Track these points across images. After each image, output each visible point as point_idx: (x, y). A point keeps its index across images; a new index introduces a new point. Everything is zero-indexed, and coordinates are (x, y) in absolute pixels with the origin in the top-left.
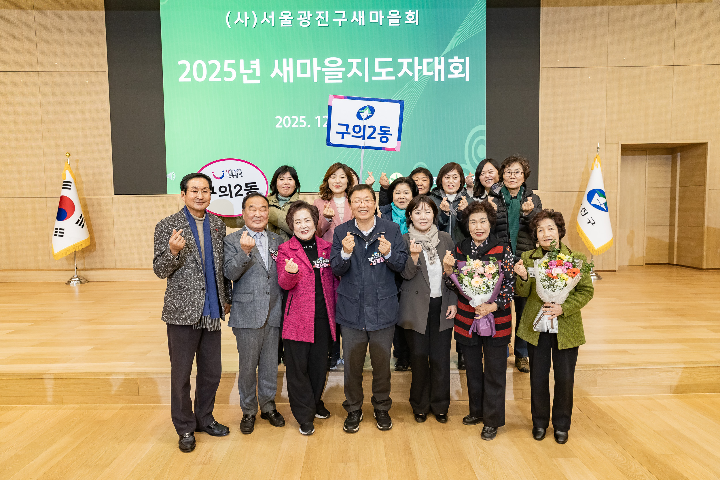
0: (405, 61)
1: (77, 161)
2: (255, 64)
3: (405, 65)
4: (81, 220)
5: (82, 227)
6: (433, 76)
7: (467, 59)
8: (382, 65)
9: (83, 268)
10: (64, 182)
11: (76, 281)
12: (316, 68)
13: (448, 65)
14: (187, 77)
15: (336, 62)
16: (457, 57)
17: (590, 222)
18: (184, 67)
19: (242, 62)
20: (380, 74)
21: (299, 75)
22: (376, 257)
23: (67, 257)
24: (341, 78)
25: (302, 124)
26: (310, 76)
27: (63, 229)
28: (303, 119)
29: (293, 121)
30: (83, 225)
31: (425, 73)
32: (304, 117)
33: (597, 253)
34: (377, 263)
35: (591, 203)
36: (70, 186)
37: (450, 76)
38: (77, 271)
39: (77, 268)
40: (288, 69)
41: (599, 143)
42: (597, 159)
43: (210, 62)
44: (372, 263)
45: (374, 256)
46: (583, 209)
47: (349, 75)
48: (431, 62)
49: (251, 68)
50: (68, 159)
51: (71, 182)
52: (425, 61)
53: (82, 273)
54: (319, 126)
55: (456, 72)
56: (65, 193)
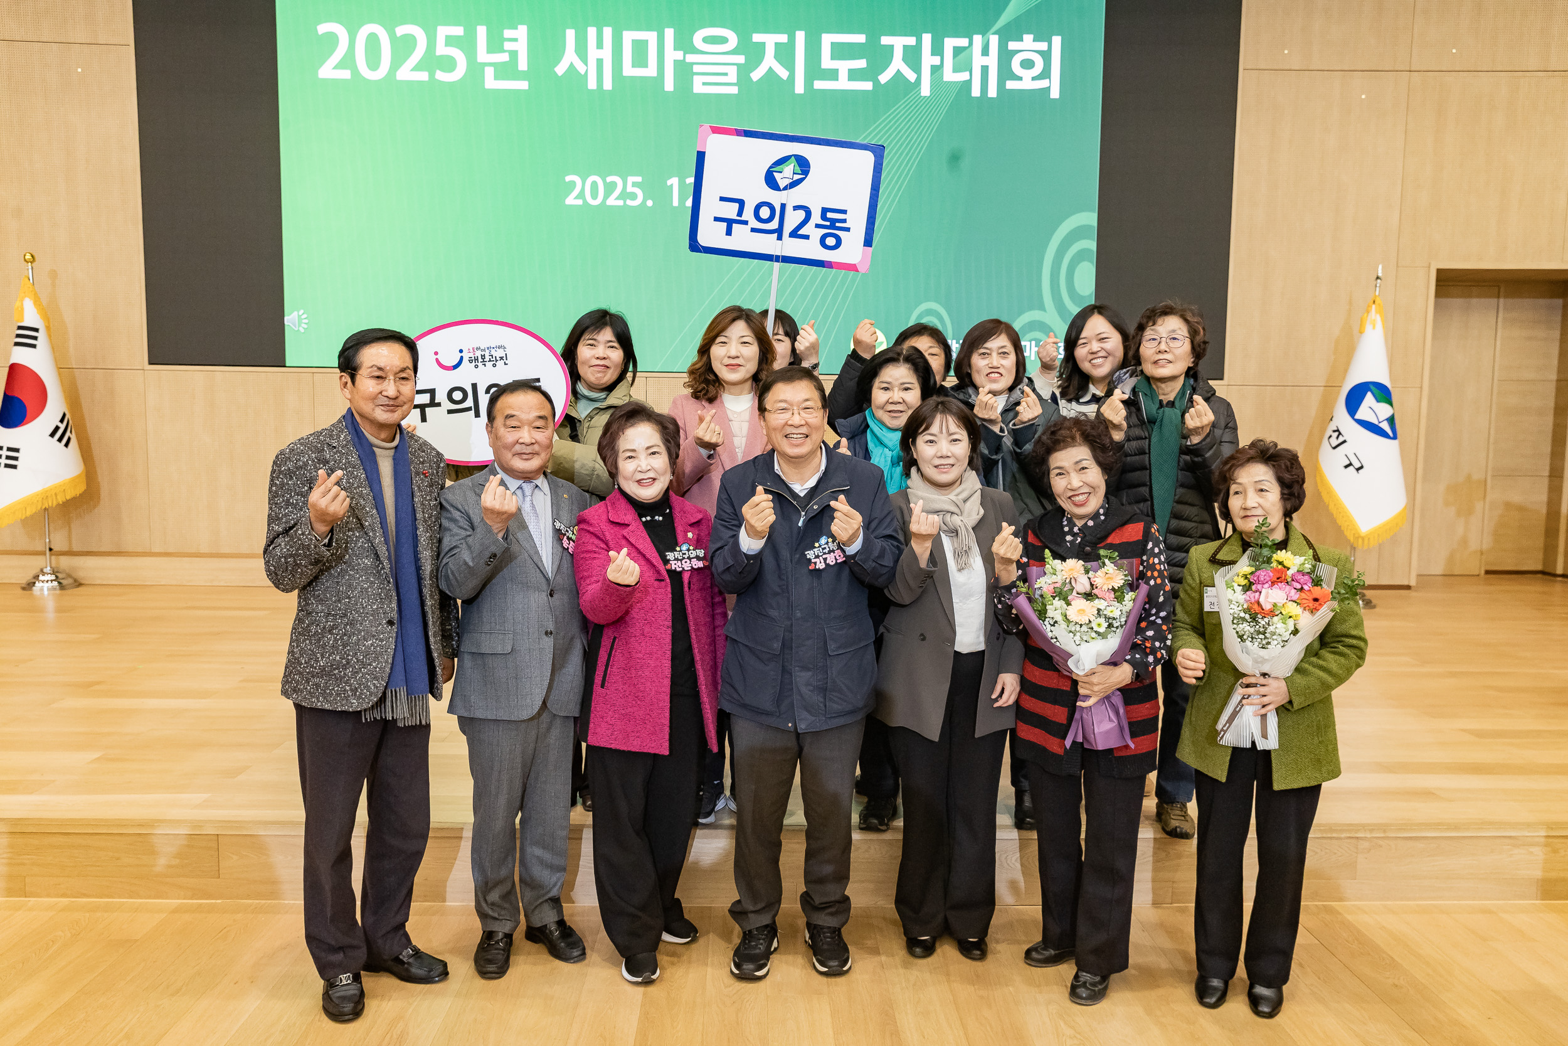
0: (898, 43)
1: (53, 274)
2: (516, 40)
3: (898, 53)
4: (62, 427)
5: (66, 445)
6: (968, 84)
7: (1057, 41)
8: (840, 52)
9: (65, 549)
10: (20, 328)
11: (47, 581)
12: (672, 55)
13: (1005, 56)
14: (338, 67)
15: (723, 40)
16: (1031, 37)
17: (1350, 464)
18: (332, 39)
19: (482, 31)
20: (833, 75)
21: (628, 70)
22: (825, 548)
23: (26, 522)
24: (736, 81)
25: (633, 196)
26: (655, 74)
27: (17, 450)
28: (634, 184)
29: (610, 188)
30: (69, 439)
31: (949, 75)
32: (639, 179)
33: (1366, 541)
34: (827, 565)
35: (1357, 417)
36: (35, 338)
37: (1011, 85)
38: (51, 555)
39: (51, 549)
40: (600, 54)
41: (1380, 267)
42: (1374, 306)
43: (401, 30)
44: (815, 563)
45: (820, 546)
46: (1334, 431)
47: (756, 75)
48: (964, 49)
49: (506, 48)
50: (30, 271)
51: (36, 330)
52: (950, 43)
53: (65, 562)
54: (676, 203)
55: (1027, 75)
56: (21, 356)
